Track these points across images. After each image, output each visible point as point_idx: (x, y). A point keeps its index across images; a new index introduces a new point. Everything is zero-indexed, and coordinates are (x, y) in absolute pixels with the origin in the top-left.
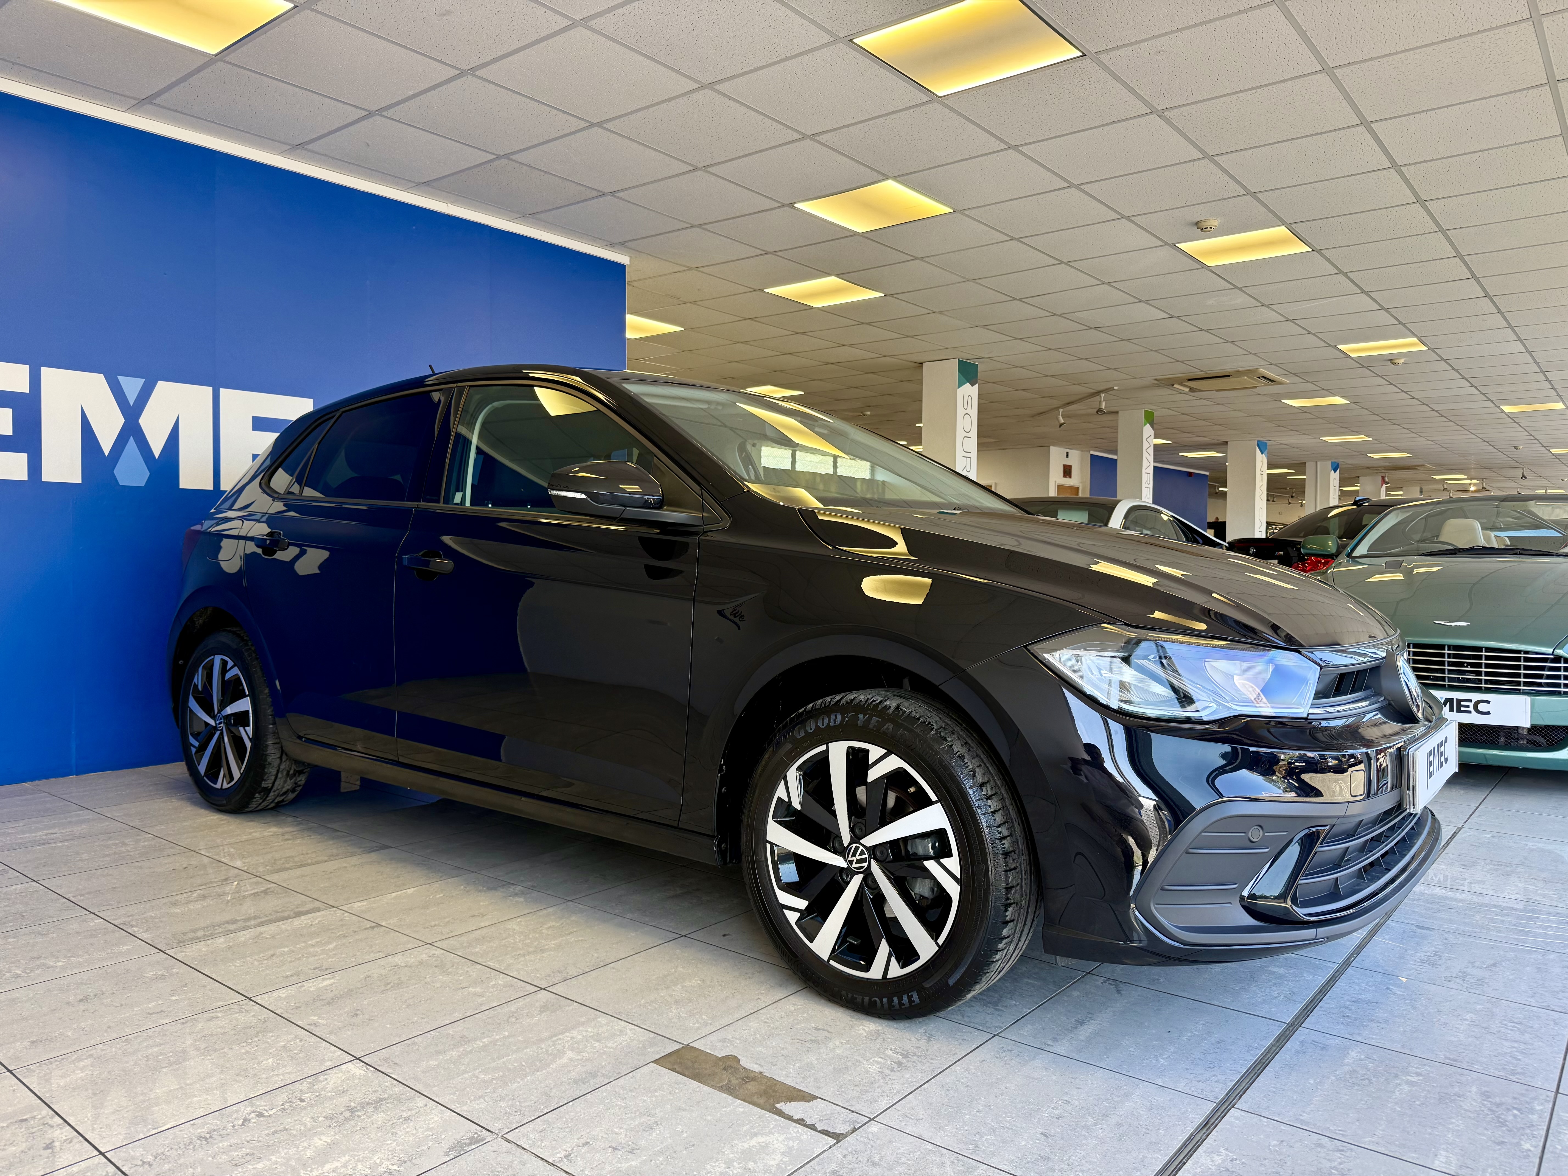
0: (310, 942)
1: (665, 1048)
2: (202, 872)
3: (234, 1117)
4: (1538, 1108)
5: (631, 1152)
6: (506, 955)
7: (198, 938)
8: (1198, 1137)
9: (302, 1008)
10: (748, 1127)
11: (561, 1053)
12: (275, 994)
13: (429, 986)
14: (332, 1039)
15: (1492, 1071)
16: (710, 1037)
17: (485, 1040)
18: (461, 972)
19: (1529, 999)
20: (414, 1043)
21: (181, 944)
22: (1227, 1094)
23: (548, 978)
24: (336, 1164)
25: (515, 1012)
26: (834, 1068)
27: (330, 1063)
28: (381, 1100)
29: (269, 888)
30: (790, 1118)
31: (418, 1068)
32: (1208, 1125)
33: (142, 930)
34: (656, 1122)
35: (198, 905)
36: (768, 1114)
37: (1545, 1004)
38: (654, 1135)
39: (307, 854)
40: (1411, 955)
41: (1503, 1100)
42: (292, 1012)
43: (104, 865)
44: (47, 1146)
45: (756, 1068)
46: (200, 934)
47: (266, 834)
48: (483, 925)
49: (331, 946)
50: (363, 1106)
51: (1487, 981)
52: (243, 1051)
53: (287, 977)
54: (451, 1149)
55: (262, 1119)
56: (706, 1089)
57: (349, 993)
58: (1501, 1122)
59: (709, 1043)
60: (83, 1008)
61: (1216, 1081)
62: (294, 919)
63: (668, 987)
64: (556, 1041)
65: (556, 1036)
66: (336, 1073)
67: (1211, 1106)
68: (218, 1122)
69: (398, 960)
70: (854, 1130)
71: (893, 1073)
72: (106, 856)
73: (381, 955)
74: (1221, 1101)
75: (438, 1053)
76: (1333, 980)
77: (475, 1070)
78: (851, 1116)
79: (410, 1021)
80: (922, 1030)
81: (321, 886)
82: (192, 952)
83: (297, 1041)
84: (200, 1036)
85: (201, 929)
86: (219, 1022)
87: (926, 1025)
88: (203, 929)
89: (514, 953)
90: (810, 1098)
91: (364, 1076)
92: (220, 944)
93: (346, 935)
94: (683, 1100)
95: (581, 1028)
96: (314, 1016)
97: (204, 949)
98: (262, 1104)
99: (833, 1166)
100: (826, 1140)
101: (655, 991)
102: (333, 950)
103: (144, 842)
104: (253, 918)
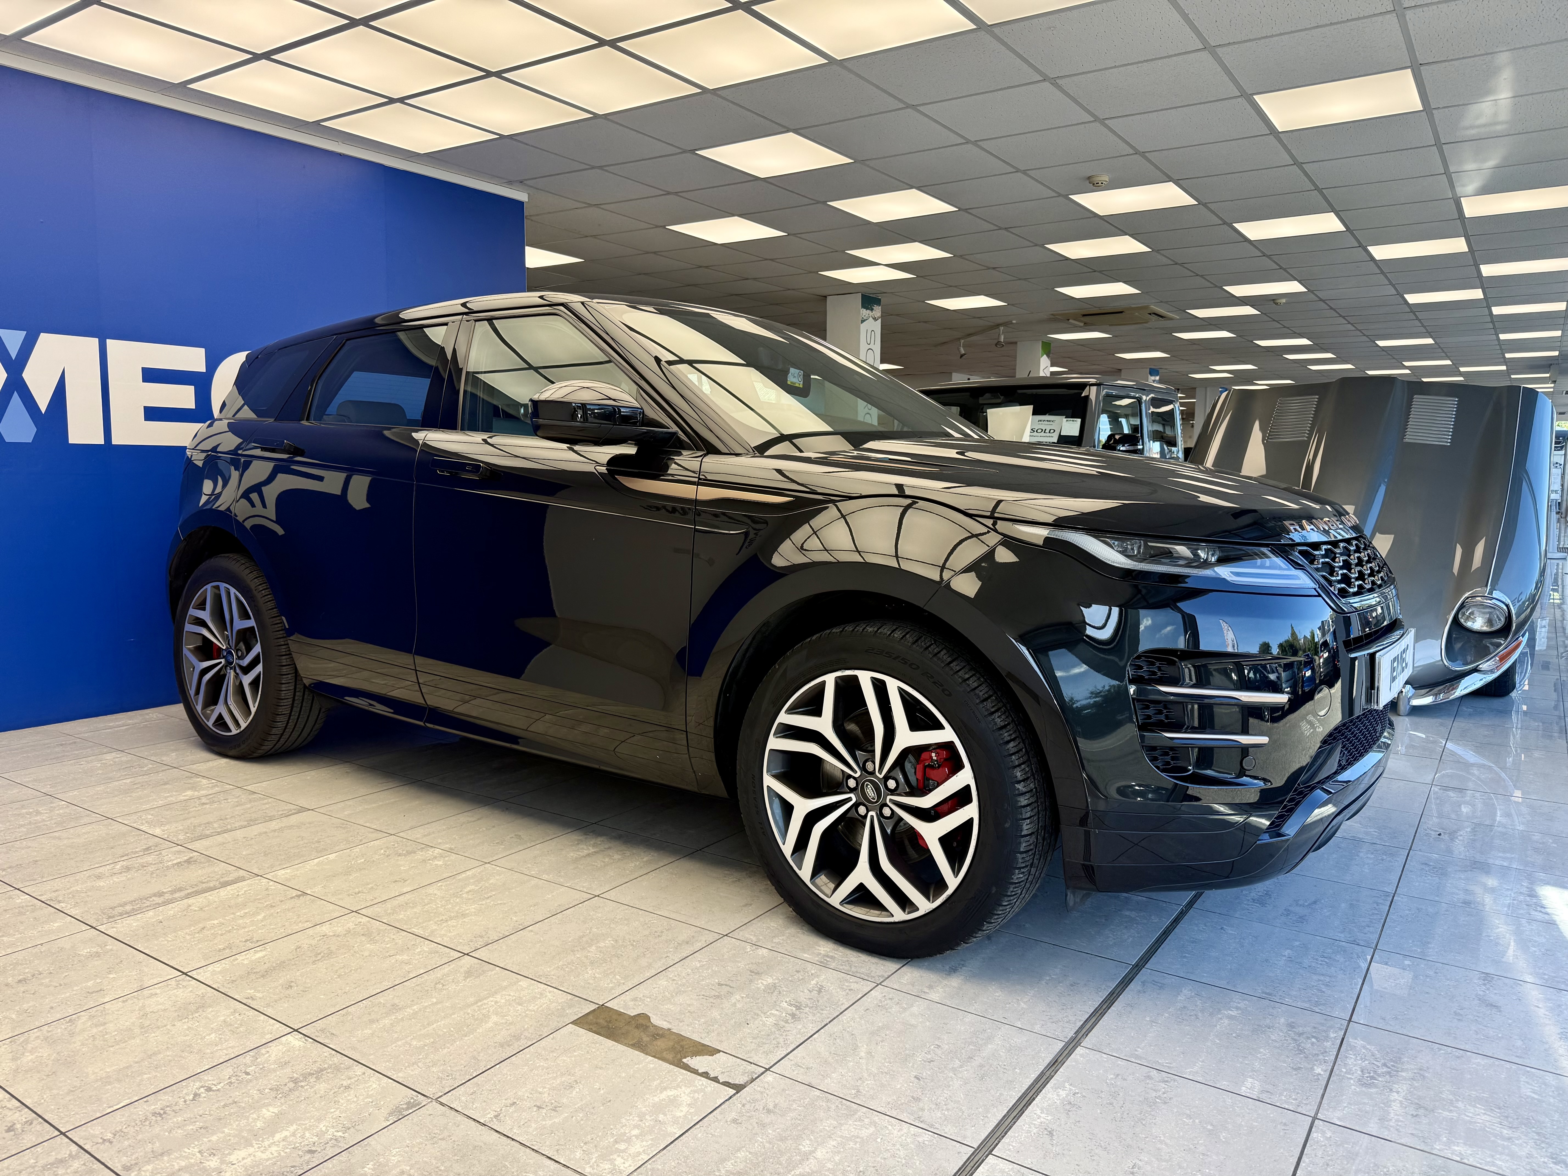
0: (238, 914)
1: (582, 1009)
2: (123, 841)
3: (184, 1092)
4: (1332, 1035)
5: (554, 1110)
6: (429, 921)
7: (127, 913)
8: (1048, 1074)
9: (238, 982)
10: (658, 1081)
11: (486, 1017)
12: (209, 969)
13: (358, 955)
14: (270, 1011)
15: (1299, 1004)
16: (623, 998)
17: (415, 1007)
19: (1339, 935)
20: (348, 1014)
21: (111, 920)
22: (1075, 1033)
23: (470, 943)
24: (285, 1133)
25: (441, 979)
26: (735, 1022)
27: (270, 1036)
28: (322, 1070)
29: (192, 858)
30: (695, 1072)
31: (354, 1037)
32: (1056, 1064)
33: (69, 906)
34: (576, 1081)
35: (122, 878)
36: (676, 1069)
37: (1352, 939)
38: (574, 1093)
39: (226, 819)
41: (1305, 1029)
42: (229, 986)
43: (21, 836)
44: (9, 1128)
45: (665, 1025)
46: (128, 908)
47: (181, 798)
48: (405, 890)
49: (260, 917)
50: (305, 1076)
51: (1306, 918)
52: (185, 1027)
53: (220, 950)
54: (390, 1114)
55: (211, 1093)
56: (621, 1047)
58: (1300, 1050)
59: (622, 1002)
60: (22, 989)
61: (1067, 1022)
62: (220, 890)
63: (583, 949)
64: (482, 1005)
65: (480, 1001)
66: (276, 1046)
67: (1061, 1045)
68: (171, 1098)
69: (325, 929)
70: (753, 1080)
71: (786, 1025)
72: (22, 826)
73: (309, 924)
74: (1069, 1040)
75: (372, 1021)
77: (407, 1037)
78: (750, 1068)
79: (343, 991)
80: (813, 982)
81: (244, 853)
82: (122, 928)
83: (237, 1014)
84: (141, 1013)
85: (129, 903)
86: (159, 999)
87: (818, 976)
88: (131, 902)
89: (437, 919)
90: (713, 1052)
91: (304, 1047)
92: (149, 918)
93: (273, 904)
94: (600, 1059)
95: (504, 993)
96: (251, 989)
97: (135, 924)
98: (209, 1079)
99: (733, 1115)
100: (726, 1091)
101: (572, 953)
102: (262, 921)
103: (59, 810)
104: (180, 890)
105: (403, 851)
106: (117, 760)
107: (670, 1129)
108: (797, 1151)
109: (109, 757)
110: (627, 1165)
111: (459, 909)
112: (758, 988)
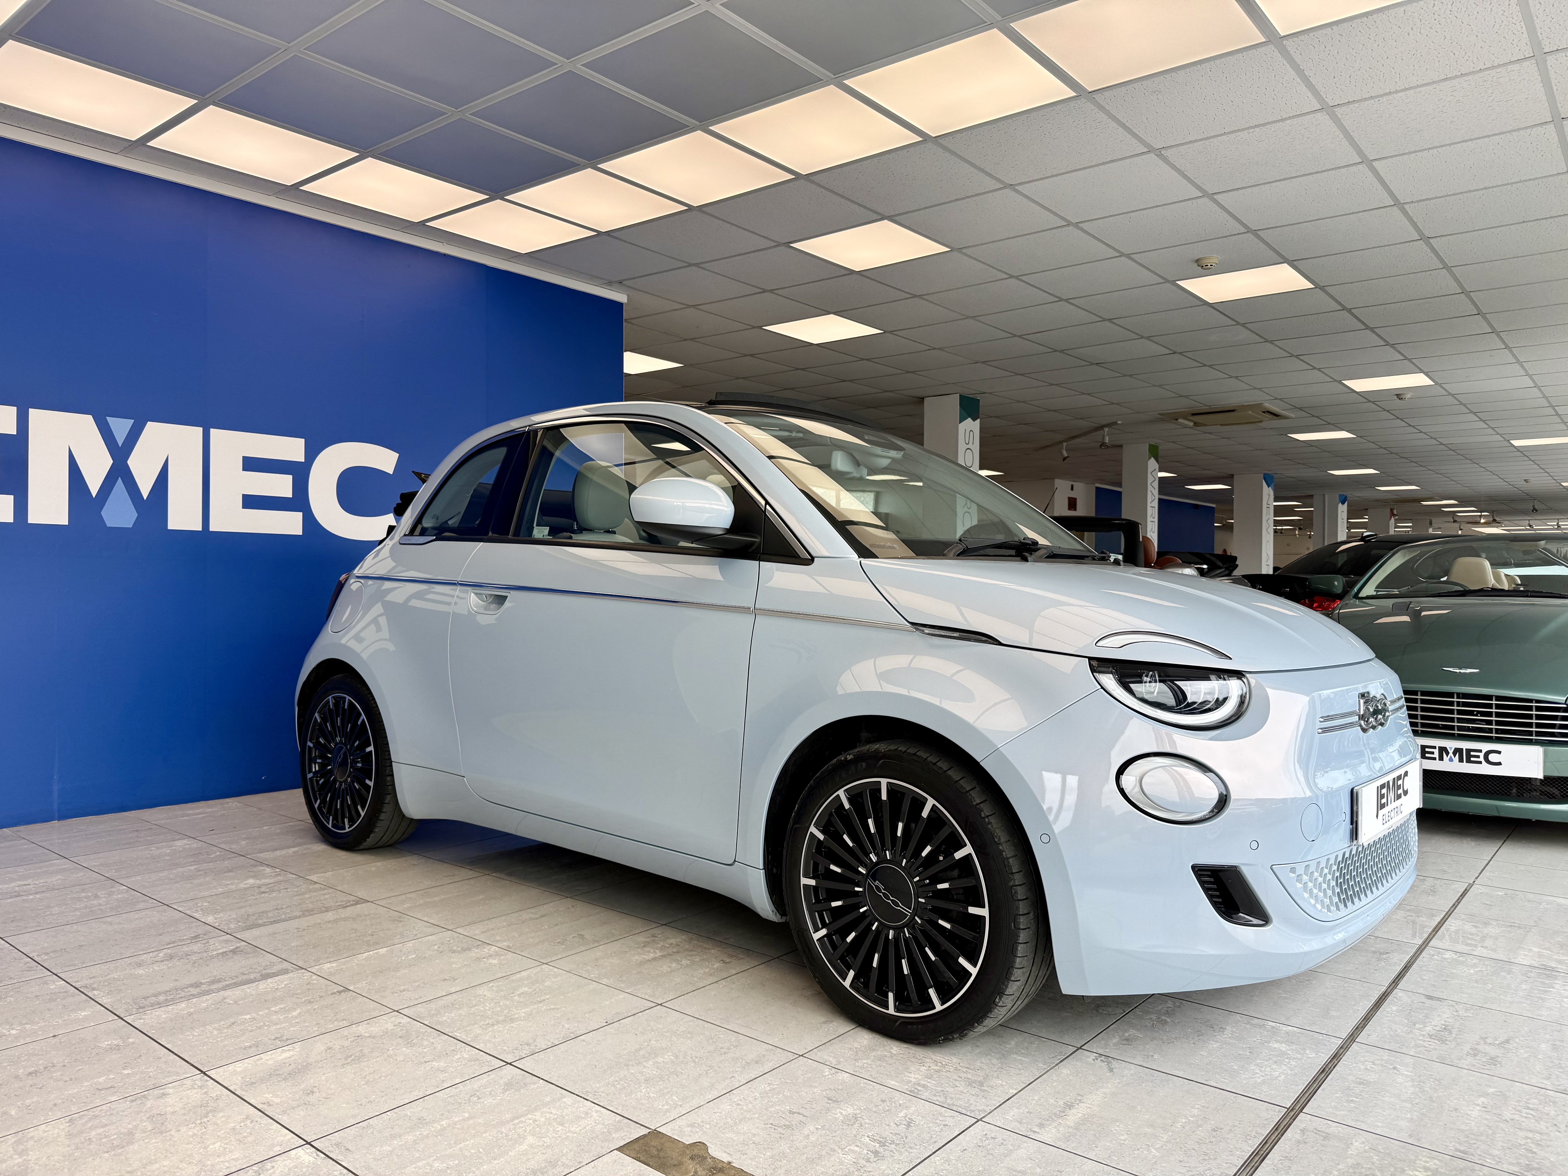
0: (273, 1009)
1: (631, 1133)
2: (173, 928)
6: (475, 1024)
7: (160, 1004)
9: (257, 1084)
11: (522, 1137)
12: (230, 1068)
13: (391, 1060)
14: (285, 1120)
16: (679, 1122)
17: (444, 1122)
18: (426, 1043)
20: (369, 1126)
21: (141, 1010)
23: (515, 1051)
25: (477, 1091)
27: (279, 1149)
29: (239, 947)
31: (370, 1154)
33: (102, 994)
35: (163, 966)
39: (282, 908)
40: (1419, 1029)
42: (246, 1088)
43: (73, 920)
45: (724, 1157)
46: (162, 998)
47: (242, 886)
48: (453, 990)
49: (295, 1014)
51: (1499, 1060)
52: (191, 1133)
53: (245, 1049)
57: (307, 1068)
59: (677, 1128)
60: (31, 1082)
62: (260, 982)
63: (639, 1063)
64: (518, 1123)
65: (517, 1118)
66: (284, 1160)
69: (362, 1029)
71: (868, 1164)
72: (76, 909)
73: (345, 1023)
75: (393, 1137)
76: (1336, 1057)
77: (429, 1157)
79: (368, 1100)
80: (902, 1114)
81: (293, 945)
82: (149, 1020)
83: (249, 1121)
84: (147, 1116)
85: (163, 993)
86: (170, 1099)
87: (907, 1108)
88: (165, 992)
89: (483, 1023)
91: (313, 1163)
92: (181, 1010)
93: (312, 1000)
95: (545, 1110)
96: (269, 1093)
97: (164, 1016)
101: (625, 1068)
102: (296, 1017)
103: (117, 895)
104: (219, 981)
105: (458, 947)
106: (187, 846)
109: (179, 843)
111: (508, 1013)
112: (836, 1119)
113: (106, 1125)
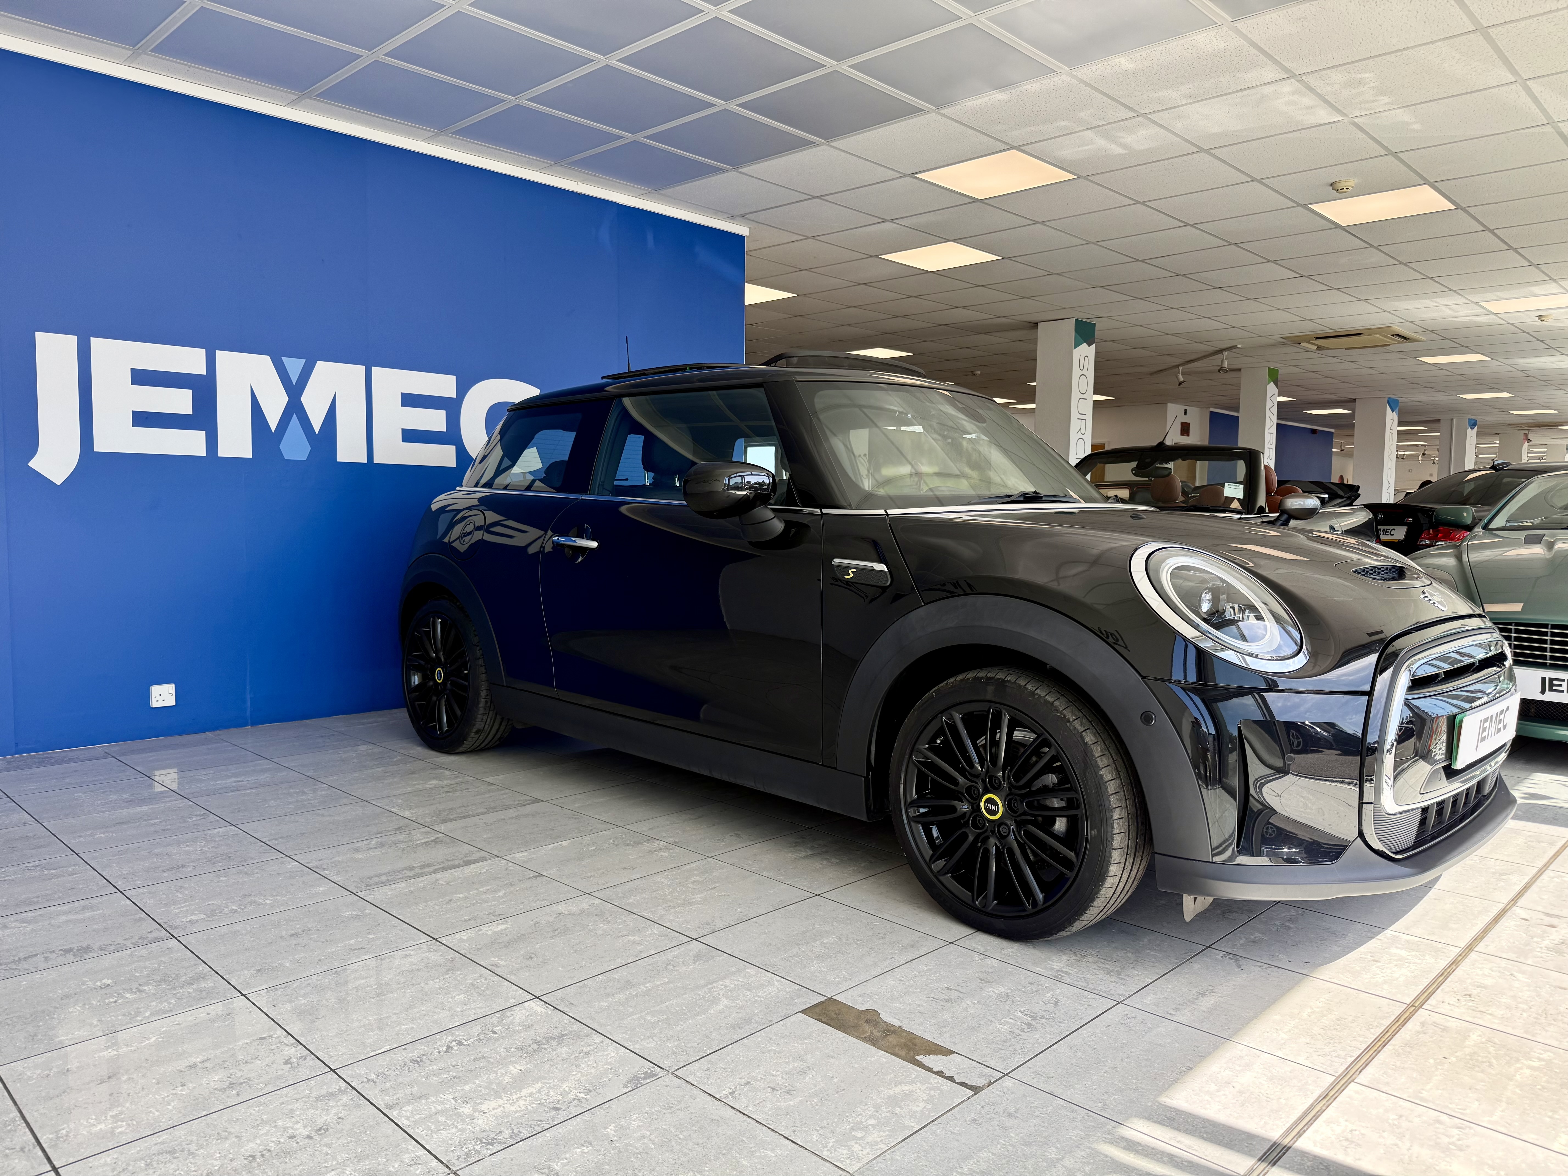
0: (481, 890)
1: (810, 1000)
2: (377, 821)
3: (438, 1044)
5: (789, 1092)
6: (657, 905)
7: (383, 883)
8: (1318, 1108)
9: (482, 950)
10: (892, 1075)
11: (715, 1000)
12: (457, 936)
13: (592, 933)
14: (512, 978)
16: (851, 992)
17: (648, 985)
18: (620, 921)
20: (585, 986)
21: (369, 888)
22: (1347, 1069)
23: (698, 930)
24: (531, 1090)
25: (672, 961)
26: (968, 1026)
27: (514, 1001)
28: (563, 1035)
29: (438, 838)
30: (930, 1070)
31: (592, 1008)
32: (1327, 1097)
33: (332, 874)
34: (808, 1067)
35: (377, 853)
36: (910, 1065)
38: (807, 1078)
39: (469, 805)
42: (474, 953)
43: (290, 812)
44: (286, 1061)
45: (896, 1023)
46: (384, 878)
47: (428, 786)
48: (633, 877)
49: (501, 894)
50: (547, 1040)
52: (437, 986)
53: (465, 921)
54: (629, 1081)
55: (462, 1047)
56: (850, 1041)
57: (522, 938)
59: (850, 996)
60: (295, 942)
61: (1336, 1057)
62: (464, 868)
63: (808, 943)
64: (712, 988)
65: (710, 984)
66: (520, 1010)
67: (1331, 1079)
68: (426, 1048)
69: (562, 908)
70: (990, 1084)
71: (1023, 1034)
72: (290, 803)
73: (548, 902)
74: (1340, 1075)
75: (608, 995)
77: (641, 1012)
78: (986, 1071)
79: (581, 965)
80: (1049, 995)
81: (485, 837)
82: (378, 895)
83: (483, 979)
84: (398, 971)
85: (384, 874)
86: (413, 959)
87: (1052, 990)
88: (386, 874)
89: (665, 905)
90: (948, 1052)
91: (545, 1013)
92: (402, 888)
93: (513, 883)
94: (831, 1048)
95: (733, 978)
96: (495, 958)
97: (389, 893)
98: (460, 1034)
99: (972, 1115)
100: (964, 1092)
101: (796, 946)
102: (503, 897)
103: (321, 791)
104: (428, 865)
105: (630, 841)
106: (369, 751)
107: (907, 1122)
108: (1043, 1157)
109: (363, 748)
110: (865, 1152)
111: (686, 897)
112: (991, 996)
113: (366, 978)
